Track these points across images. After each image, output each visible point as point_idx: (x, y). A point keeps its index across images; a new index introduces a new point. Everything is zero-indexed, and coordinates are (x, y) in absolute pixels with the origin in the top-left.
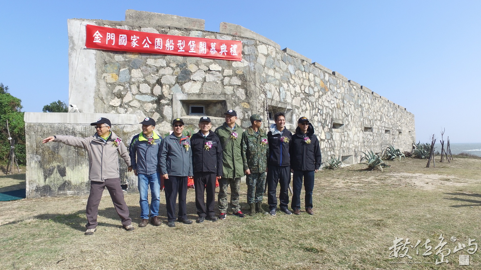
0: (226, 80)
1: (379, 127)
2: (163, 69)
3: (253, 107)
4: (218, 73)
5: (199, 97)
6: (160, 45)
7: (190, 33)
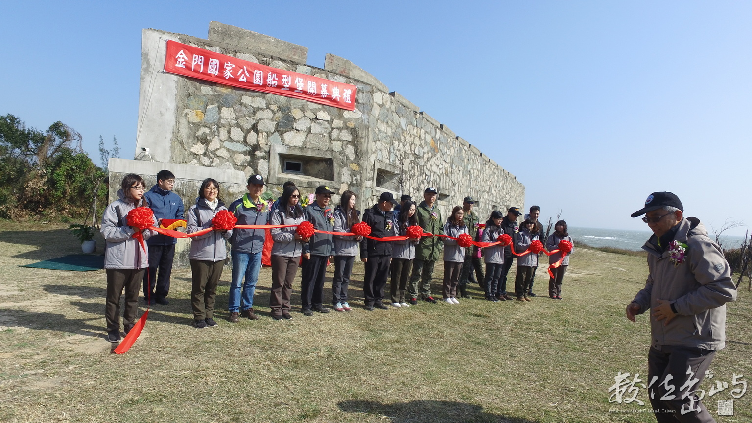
0: (335, 133)
1: (486, 201)
2: (261, 111)
3: (363, 169)
4: (326, 123)
5: (301, 151)
6: (260, 80)
7: (296, 68)
